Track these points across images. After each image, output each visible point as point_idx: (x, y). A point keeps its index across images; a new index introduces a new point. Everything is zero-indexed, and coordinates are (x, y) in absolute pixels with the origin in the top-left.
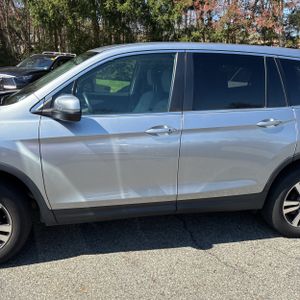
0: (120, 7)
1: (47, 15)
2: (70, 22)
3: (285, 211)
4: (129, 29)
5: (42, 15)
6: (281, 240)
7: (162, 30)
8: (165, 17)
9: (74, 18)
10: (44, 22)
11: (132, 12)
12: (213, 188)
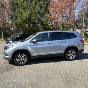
0: (35, 22)
1: (17, 24)
2: (23, 25)
3: (68, 56)
4: (37, 26)
5: (16, 24)
6: (68, 61)
7: (46, 26)
8: (46, 23)
9: (24, 24)
10: (17, 26)
11: (38, 22)
12: (56, 52)
